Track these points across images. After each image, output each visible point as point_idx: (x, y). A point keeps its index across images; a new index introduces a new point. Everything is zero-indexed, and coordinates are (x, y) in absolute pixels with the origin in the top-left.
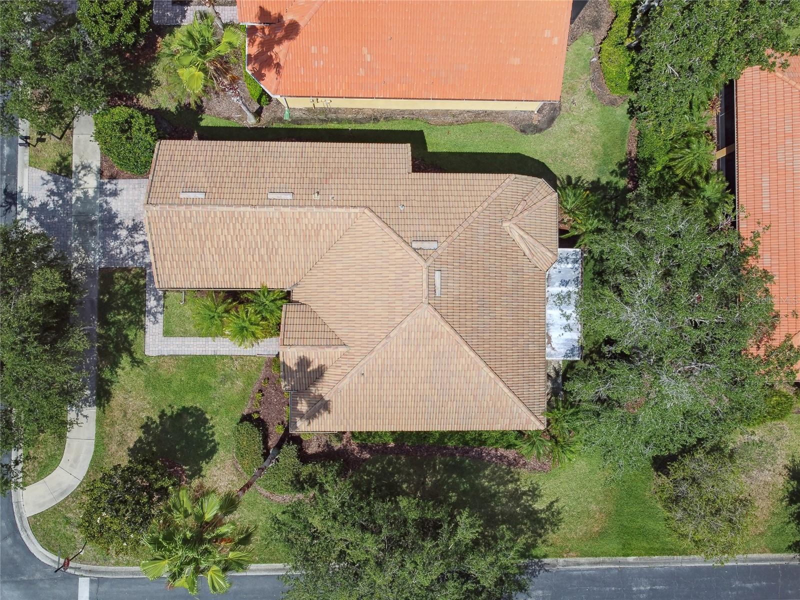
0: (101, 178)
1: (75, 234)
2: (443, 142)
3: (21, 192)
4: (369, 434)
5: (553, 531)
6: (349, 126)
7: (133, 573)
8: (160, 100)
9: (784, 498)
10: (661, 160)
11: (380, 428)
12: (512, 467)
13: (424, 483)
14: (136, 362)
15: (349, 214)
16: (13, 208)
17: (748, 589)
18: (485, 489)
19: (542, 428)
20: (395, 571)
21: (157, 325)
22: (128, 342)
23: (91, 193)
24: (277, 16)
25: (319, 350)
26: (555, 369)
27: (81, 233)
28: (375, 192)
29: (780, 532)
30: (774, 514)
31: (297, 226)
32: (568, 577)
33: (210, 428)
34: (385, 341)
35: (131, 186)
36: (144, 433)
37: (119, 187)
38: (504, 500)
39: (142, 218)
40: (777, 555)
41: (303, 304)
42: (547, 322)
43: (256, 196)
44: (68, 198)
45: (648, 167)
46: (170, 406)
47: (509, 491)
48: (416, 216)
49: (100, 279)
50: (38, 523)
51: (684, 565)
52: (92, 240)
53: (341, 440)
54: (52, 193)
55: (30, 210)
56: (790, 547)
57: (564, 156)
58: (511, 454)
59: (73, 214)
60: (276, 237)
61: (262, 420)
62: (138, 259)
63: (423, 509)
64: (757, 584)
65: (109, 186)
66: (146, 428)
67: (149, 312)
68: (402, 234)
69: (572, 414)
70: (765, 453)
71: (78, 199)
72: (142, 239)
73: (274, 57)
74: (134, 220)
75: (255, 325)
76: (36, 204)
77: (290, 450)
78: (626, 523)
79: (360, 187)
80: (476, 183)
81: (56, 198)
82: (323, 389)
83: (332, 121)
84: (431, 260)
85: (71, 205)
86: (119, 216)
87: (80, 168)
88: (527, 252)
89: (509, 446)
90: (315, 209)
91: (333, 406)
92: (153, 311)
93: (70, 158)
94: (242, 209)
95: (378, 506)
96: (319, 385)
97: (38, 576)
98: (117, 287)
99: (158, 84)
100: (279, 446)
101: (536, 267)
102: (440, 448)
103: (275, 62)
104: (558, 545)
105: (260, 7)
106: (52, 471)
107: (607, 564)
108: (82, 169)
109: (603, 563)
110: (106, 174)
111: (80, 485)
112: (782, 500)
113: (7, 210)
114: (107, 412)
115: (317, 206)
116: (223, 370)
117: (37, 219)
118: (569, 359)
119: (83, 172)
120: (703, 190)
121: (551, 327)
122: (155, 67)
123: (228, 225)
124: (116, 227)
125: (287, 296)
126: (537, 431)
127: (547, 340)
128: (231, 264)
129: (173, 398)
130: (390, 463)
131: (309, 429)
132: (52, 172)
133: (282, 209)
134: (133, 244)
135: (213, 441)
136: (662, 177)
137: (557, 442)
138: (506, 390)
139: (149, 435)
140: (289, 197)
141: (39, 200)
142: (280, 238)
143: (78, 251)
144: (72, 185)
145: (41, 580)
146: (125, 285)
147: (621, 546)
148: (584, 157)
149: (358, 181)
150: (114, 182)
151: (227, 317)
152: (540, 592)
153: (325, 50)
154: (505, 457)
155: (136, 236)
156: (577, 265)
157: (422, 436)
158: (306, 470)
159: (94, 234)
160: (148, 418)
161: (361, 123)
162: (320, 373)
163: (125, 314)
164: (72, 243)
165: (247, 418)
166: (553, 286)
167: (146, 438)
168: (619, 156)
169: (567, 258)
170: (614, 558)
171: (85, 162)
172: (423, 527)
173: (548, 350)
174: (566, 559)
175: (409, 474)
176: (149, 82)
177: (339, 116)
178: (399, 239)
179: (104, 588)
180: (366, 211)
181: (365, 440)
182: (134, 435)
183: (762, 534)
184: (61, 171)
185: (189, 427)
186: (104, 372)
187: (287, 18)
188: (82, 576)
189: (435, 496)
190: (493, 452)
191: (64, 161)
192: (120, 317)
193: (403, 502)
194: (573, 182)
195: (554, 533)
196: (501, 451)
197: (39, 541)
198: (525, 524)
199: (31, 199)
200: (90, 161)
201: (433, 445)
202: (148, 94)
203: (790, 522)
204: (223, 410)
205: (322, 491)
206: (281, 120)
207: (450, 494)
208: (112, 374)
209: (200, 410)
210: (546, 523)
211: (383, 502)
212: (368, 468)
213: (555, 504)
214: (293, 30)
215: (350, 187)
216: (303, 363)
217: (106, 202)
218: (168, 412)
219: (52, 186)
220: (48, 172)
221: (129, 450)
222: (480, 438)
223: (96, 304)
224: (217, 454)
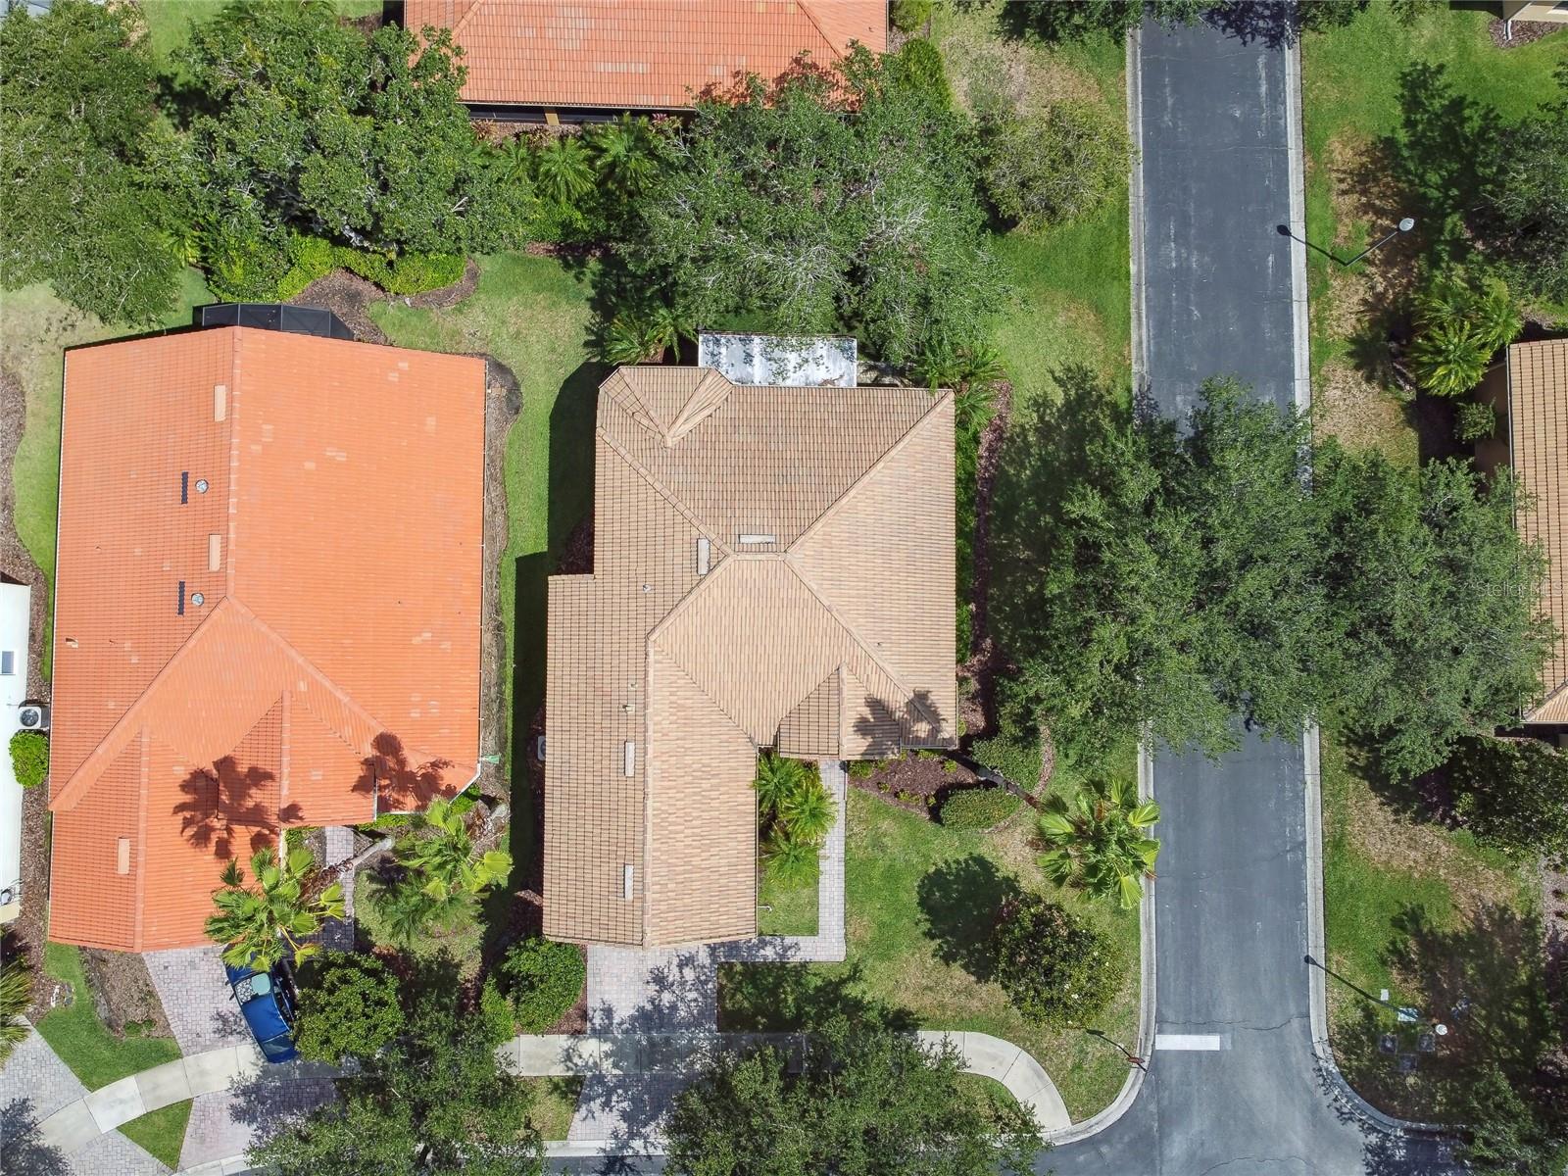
0: (585, 1032)
1: (668, 1069)
2: (533, 529)
3: (604, 1151)
4: (959, 639)
5: (1094, 379)
6: (508, 666)
7: (1150, 974)
8: (468, 947)
9: (1049, 47)
10: (567, 211)
11: (952, 621)
12: (1005, 436)
13: (1027, 562)
14: (855, 975)
15: (656, 662)
16: (629, 1161)
17: (1174, 104)
18: (1036, 474)
19: (952, 396)
20: (1141, 600)
21: (801, 945)
22: (826, 986)
23: (607, 1047)
24: (364, 767)
25: (846, 704)
26: (865, 372)
27: (667, 1060)
28: (624, 626)
29: (1096, 55)
30: (1071, 64)
31: (673, 735)
32: (1157, 359)
33: (949, 866)
34: (834, 613)
35: (598, 987)
36: (955, 961)
37: (598, 1005)
38: (1051, 448)
39: (645, 970)
40: (1129, 60)
41: (779, 728)
42: (803, 385)
43: (631, 793)
44: (614, 1080)
45: (575, 230)
46: (917, 924)
47: (1038, 440)
48: (659, 568)
49: (735, 1031)
50: (1080, 1110)
51: (1141, 194)
52: (677, 1043)
53: (966, 679)
54: (607, 1104)
55: (632, 1135)
56: (1117, 42)
57: (553, 350)
58: (986, 437)
59: (638, 1072)
60: (687, 766)
61: (938, 792)
62: (705, 974)
63: (1063, 562)
64: (1168, 90)
65: (597, 1021)
66: (948, 958)
67: (782, 956)
68: (687, 588)
69: (933, 353)
70: (986, 72)
71: (615, 1065)
72: (675, 970)
73: (423, 771)
74: (648, 982)
75: (807, 797)
76: (623, 1126)
77: (980, 751)
78: (1084, 275)
79: (616, 647)
80: (609, 483)
81: (614, 1098)
82: (898, 700)
83: (501, 693)
84: (724, 547)
85: (626, 1075)
86: (641, 1004)
87: (570, 1064)
88: (707, 412)
89: (976, 440)
90: (650, 710)
91: (922, 687)
92: (781, 952)
93: (556, 1080)
94: (649, 812)
95: (1058, 623)
96: (893, 705)
97: (1153, 1107)
98: (746, 1004)
99: (443, 951)
100: (974, 767)
101: (727, 399)
102: (979, 539)
103: (430, 770)
104: (1113, 371)
105: (353, 791)
106: (1007, 1091)
107: (1140, 303)
108: (571, 1061)
109: (1138, 307)
110: (579, 1024)
111: (1028, 1052)
112: (1052, 51)
113: (632, 1170)
114: (926, 1015)
115: (645, 708)
116: (866, 848)
117: (645, 1125)
118: (855, 355)
119: (576, 1060)
120: (616, 157)
121: (811, 379)
122: (418, 956)
123: (671, 832)
124: (657, 1008)
125: (767, 753)
126: (956, 402)
127: (829, 386)
128: (724, 831)
129: (905, 920)
130: (998, 610)
131: (952, 721)
132: (576, 1106)
133: (650, 755)
134: (683, 983)
135: (966, 861)
136: (590, 211)
137: (972, 374)
138: (901, 446)
139: (958, 953)
140: (631, 746)
141: (617, 1124)
142: (688, 760)
143: (693, 1063)
144: (594, 1075)
145: (1158, 1102)
146: (742, 992)
147: (1116, 283)
148: (556, 321)
149: (607, 650)
150: (590, 1013)
151: (797, 837)
152: (1178, 398)
153: (416, 698)
154: (990, 445)
155: (671, 979)
156: (723, 341)
157: (962, 563)
158: (1009, 728)
159: (667, 1041)
160: (934, 956)
161: (505, 649)
162: (875, 705)
163: (785, 992)
164: (681, 1073)
165: (935, 815)
166: (752, 375)
167: (963, 957)
168: (553, 268)
169: (713, 355)
170: (1132, 293)
171: (561, 1056)
172: (1086, 563)
173: (842, 384)
174: (1133, 360)
175: (1014, 583)
176: (440, 964)
177: (493, 682)
178: (694, 592)
179: (1170, 1015)
180: (652, 638)
181: (966, 645)
182: (959, 975)
183: (1099, 82)
184: (574, 1092)
185: (946, 895)
186: (868, 1021)
187: (369, 751)
188: (1153, 1045)
189: (1045, 548)
190: (983, 462)
191: (560, 1088)
192: (790, 999)
193: (1053, 589)
194: (593, 338)
195: (1097, 377)
196: (982, 451)
197: (1106, 1106)
198: (1085, 417)
199: (615, 1135)
200: (560, 1050)
201: (974, 547)
202: (458, 966)
203: (1082, 41)
204: (923, 849)
205: (1038, 699)
206: (499, 768)
207: (1043, 524)
208: (872, 1009)
209: (922, 881)
210: (1082, 389)
211: (1052, 616)
212: (1005, 640)
213: (1057, 375)
214: (387, 744)
215: (615, 662)
216: (863, 727)
217: (621, 1024)
218: (925, 926)
219: (596, 1105)
220: (575, 1111)
221: (978, 981)
222: (965, 481)
223: (771, 1035)
224: (986, 856)
